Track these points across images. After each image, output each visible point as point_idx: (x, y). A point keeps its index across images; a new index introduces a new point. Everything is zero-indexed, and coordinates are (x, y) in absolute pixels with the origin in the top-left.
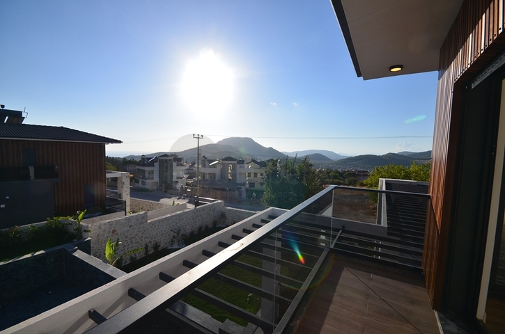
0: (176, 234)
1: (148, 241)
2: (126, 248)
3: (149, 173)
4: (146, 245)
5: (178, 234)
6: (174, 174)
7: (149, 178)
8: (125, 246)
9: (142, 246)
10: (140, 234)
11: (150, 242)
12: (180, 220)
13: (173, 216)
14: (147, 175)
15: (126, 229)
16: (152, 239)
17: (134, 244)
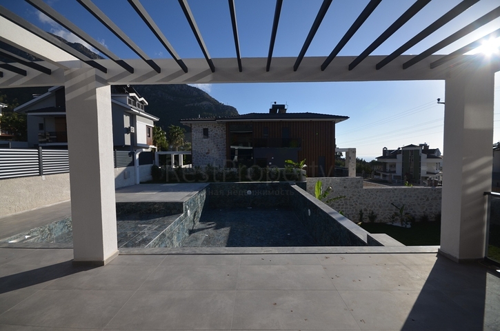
0: (399, 212)
1: (363, 207)
2: (341, 207)
3: (391, 166)
4: (361, 211)
5: (401, 211)
6: (424, 169)
7: (390, 172)
8: (339, 205)
9: (356, 210)
10: (354, 198)
11: (366, 210)
12: (405, 196)
13: (396, 189)
14: (388, 168)
15: (341, 189)
16: (367, 207)
17: (349, 207)
